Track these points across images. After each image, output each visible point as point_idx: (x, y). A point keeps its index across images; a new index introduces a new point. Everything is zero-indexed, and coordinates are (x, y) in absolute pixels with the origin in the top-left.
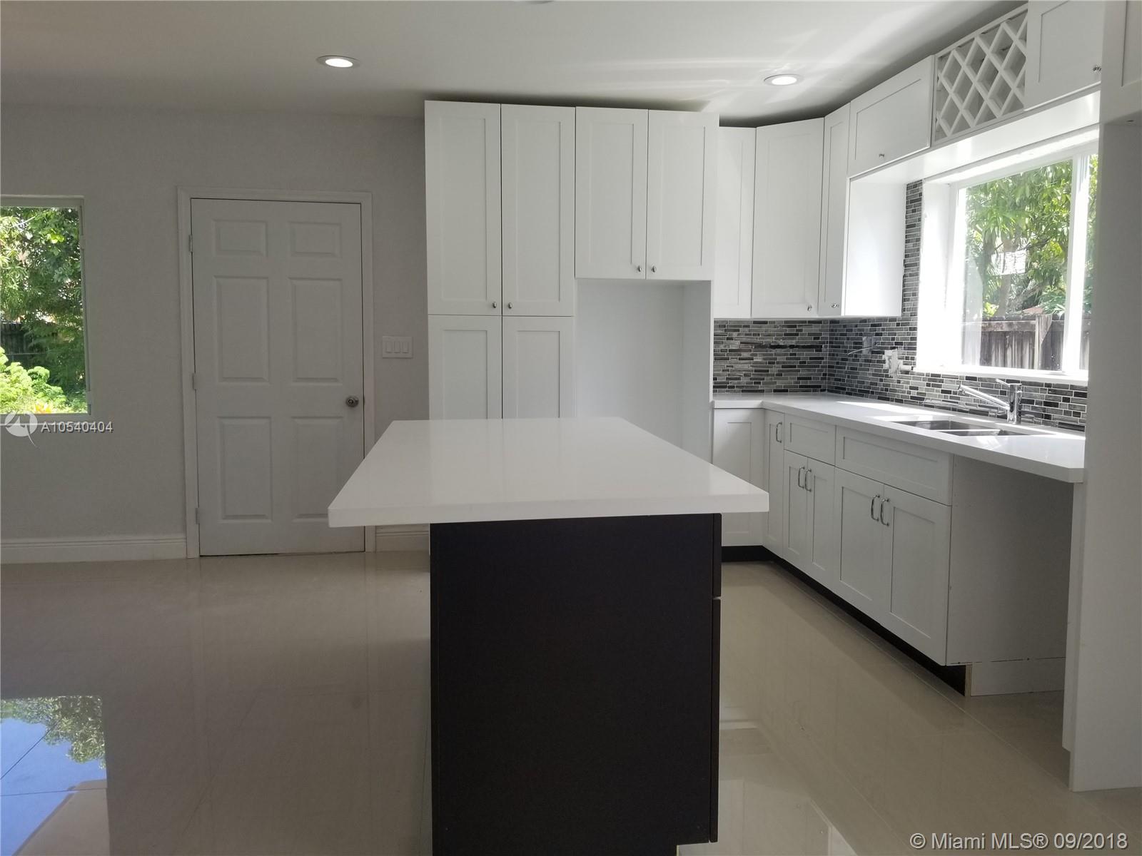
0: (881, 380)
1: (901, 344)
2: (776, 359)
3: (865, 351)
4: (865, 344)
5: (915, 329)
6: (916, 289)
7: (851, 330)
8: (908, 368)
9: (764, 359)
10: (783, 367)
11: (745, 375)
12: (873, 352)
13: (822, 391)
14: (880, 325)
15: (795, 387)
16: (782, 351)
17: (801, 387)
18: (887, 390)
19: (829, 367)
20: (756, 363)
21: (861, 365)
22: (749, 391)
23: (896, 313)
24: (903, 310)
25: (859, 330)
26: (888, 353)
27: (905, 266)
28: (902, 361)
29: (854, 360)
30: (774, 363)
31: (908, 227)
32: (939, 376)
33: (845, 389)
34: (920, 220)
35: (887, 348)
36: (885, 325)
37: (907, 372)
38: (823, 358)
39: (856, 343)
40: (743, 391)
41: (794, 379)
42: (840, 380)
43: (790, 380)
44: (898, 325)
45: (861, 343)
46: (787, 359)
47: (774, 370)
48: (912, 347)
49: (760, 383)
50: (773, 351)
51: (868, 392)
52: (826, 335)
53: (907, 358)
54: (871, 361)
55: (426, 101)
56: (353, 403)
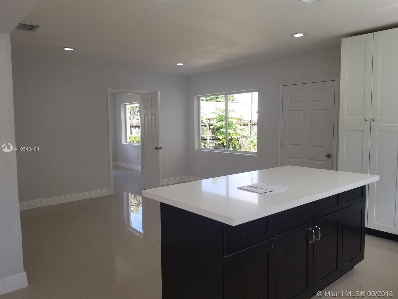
55: (342, 39)
56: (328, 156)
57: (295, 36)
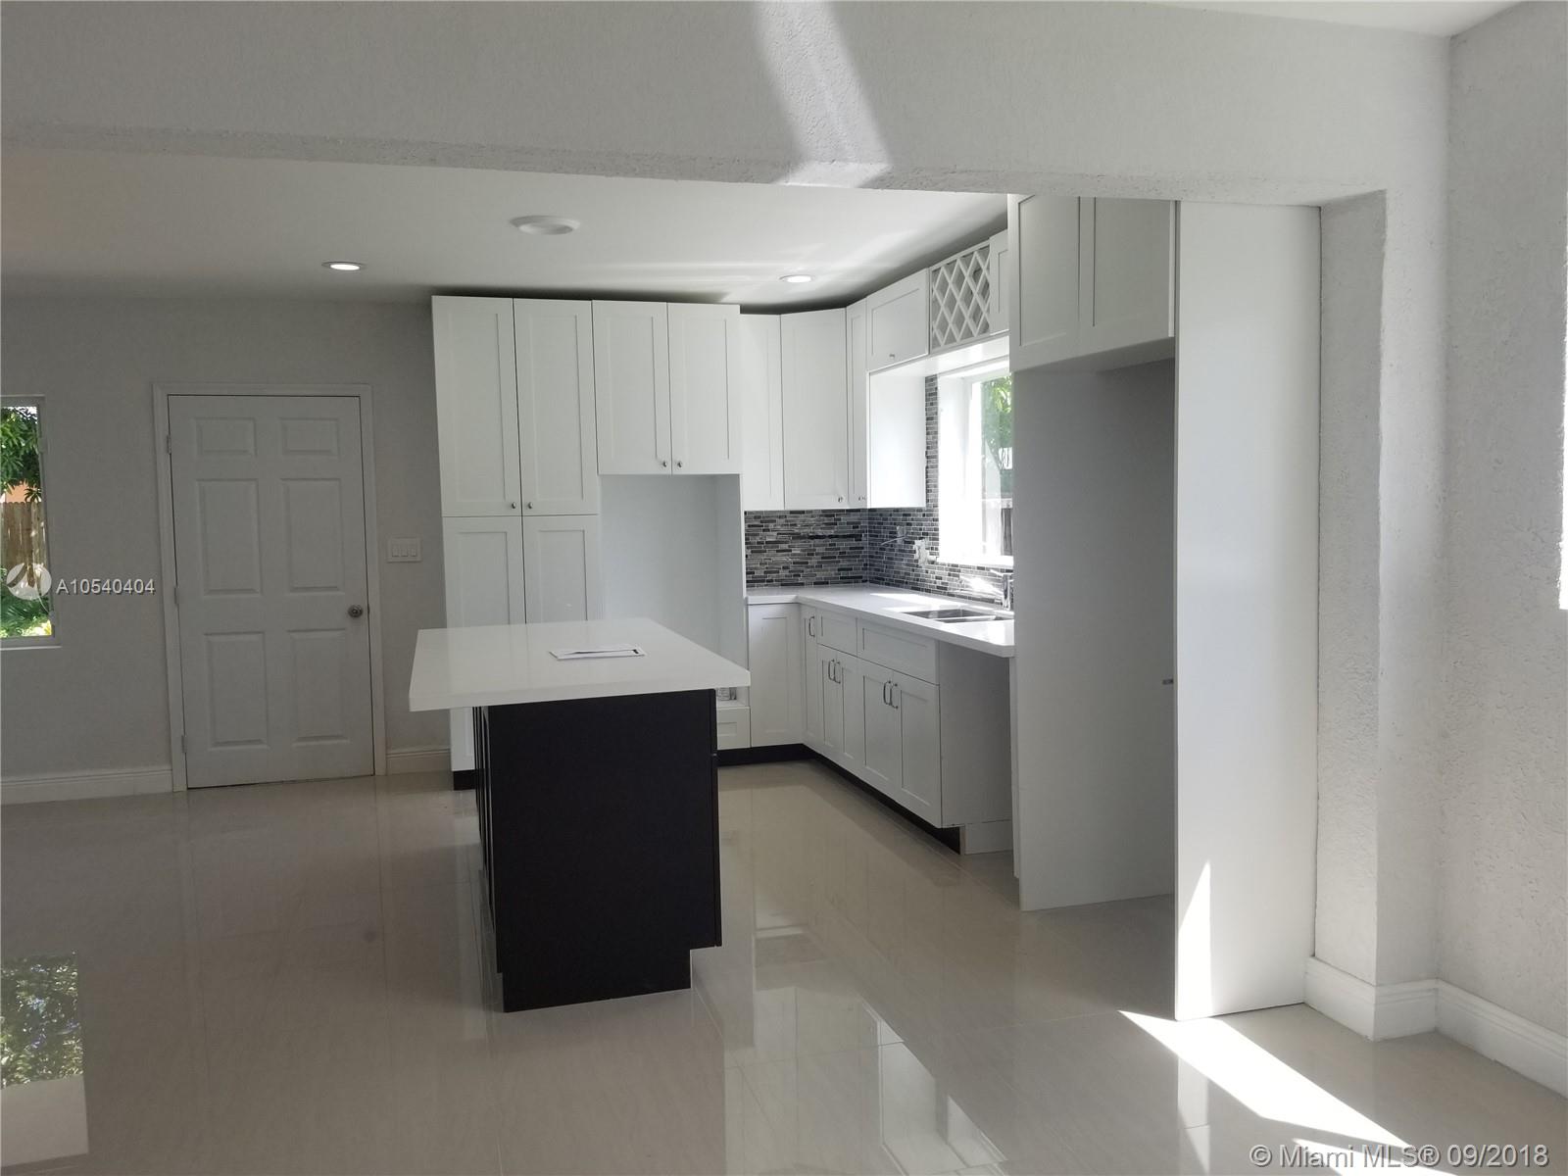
0: (913, 570)
1: (927, 534)
2: (815, 550)
3: (899, 541)
4: (899, 535)
5: (937, 520)
6: (936, 481)
7: (886, 519)
8: (933, 558)
9: (802, 550)
10: (822, 558)
11: (784, 568)
12: (906, 542)
13: (863, 581)
14: (910, 515)
15: (835, 578)
16: (821, 541)
17: (841, 578)
18: (918, 580)
19: (870, 556)
20: (795, 554)
21: (896, 555)
22: (786, 584)
23: (922, 504)
24: (928, 501)
25: (894, 519)
26: (918, 543)
27: (927, 457)
28: (928, 551)
29: (890, 550)
30: (813, 554)
31: (928, 419)
32: (957, 566)
33: (883, 580)
34: (936, 413)
35: (916, 538)
36: (914, 515)
37: (933, 563)
38: (862, 548)
39: (891, 533)
40: (782, 585)
41: (834, 570)
42: (879, 570)
43: (830, 571)
44: (924, 515)
45: (895, 533)
46: (826, 549)
47: (813, 561)
48: (935, 538)
49: (799, 576)
50: (812, 542)
51: (903, 582)
52: (865, 523)
53: (932, 548)
54: (904, 551)
55: (434, 297)
56: (356, 613)
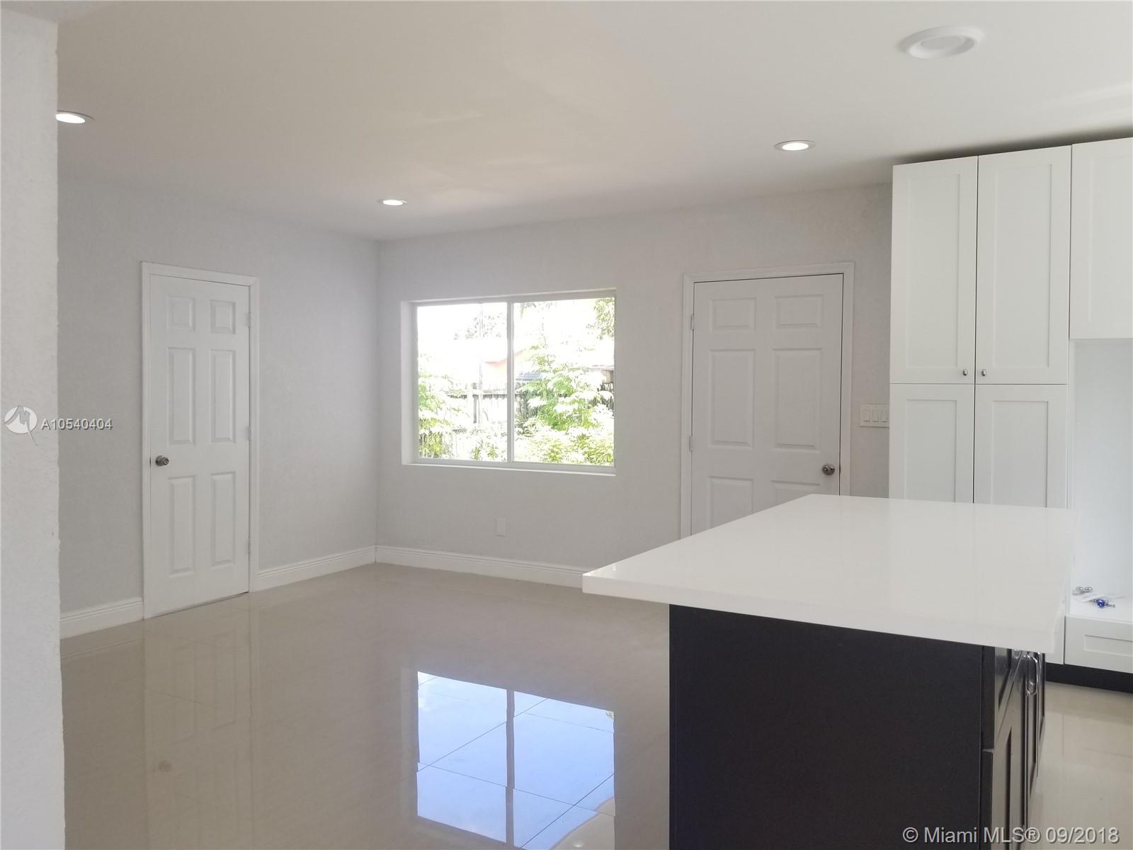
55: (895, 167)
56: (828, 471)
57: (787, 147)
